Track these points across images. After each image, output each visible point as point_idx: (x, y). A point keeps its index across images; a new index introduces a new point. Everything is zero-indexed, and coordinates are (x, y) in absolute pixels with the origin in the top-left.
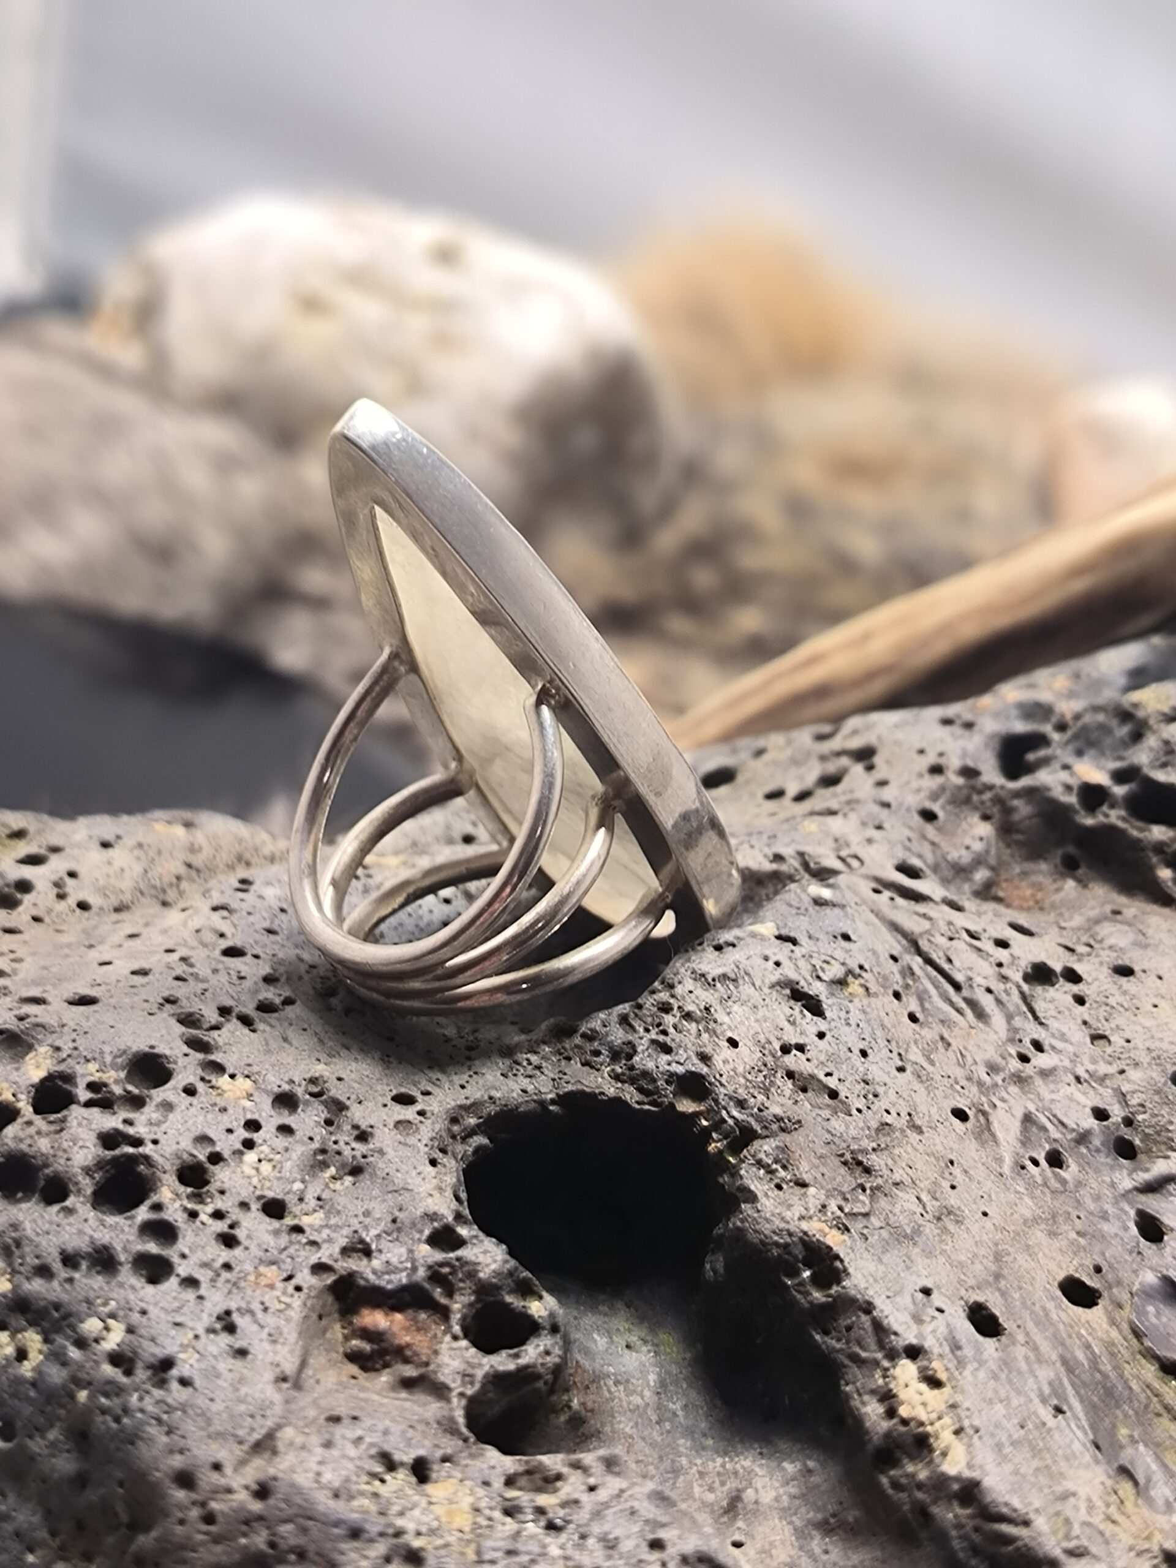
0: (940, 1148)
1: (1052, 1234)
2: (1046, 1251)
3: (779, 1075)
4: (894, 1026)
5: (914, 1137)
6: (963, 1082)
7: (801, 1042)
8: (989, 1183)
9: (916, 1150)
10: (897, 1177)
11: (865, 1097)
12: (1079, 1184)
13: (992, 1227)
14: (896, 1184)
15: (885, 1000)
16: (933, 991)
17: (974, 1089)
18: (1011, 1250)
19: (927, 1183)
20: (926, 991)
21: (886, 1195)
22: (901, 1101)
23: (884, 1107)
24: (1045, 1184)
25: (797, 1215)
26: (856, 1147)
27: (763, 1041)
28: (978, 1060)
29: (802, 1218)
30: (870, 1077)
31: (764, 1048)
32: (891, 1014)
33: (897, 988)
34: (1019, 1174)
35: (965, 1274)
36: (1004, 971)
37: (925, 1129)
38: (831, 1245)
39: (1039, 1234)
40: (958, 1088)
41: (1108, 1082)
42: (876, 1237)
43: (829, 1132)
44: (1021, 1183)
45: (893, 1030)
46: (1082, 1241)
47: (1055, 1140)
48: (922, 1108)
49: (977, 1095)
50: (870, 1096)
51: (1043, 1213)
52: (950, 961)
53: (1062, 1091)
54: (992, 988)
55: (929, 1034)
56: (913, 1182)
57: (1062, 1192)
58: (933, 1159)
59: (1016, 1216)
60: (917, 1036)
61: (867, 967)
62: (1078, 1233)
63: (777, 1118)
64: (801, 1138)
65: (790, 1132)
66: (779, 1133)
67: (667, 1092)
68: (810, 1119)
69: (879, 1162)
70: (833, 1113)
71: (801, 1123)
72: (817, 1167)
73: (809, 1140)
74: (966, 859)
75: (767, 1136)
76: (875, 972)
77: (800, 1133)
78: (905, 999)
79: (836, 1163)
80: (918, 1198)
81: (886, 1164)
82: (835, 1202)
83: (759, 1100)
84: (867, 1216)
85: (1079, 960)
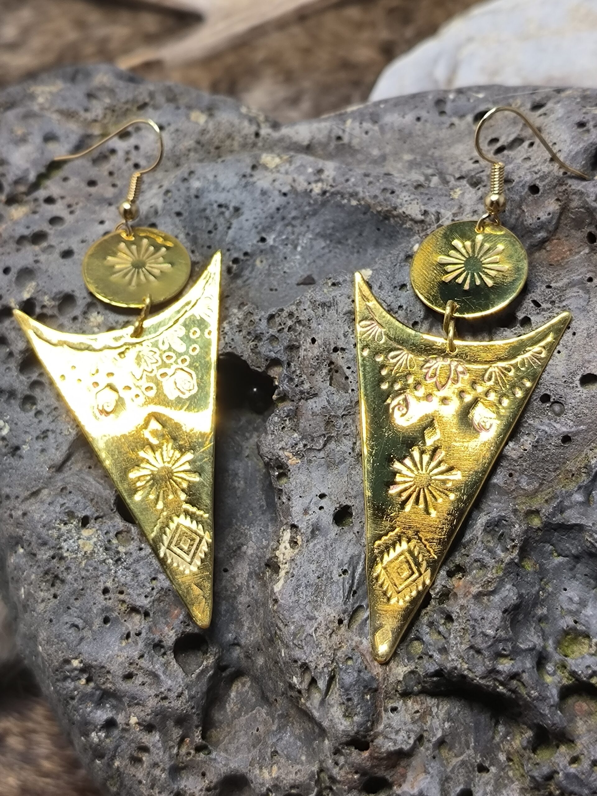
3: (325, 363)
7: (346, 346)
10: (348, 431)
14: (345, 435)
21: (336, 441)
25: (280, 446)
26: (333, 414)
27: (328, 343)
29: (283, 449)
31: (326, 347)
33: (417, 320)
35: (352, 489)
38: (289, 465)
42: (317, 463)
43: (328, 401)
61: (404, 307)
63: (302, 392)
64: (311, 403)
65: (307, 399)
66: (300, 400)
67: (264, 364)
68: (324, 392)
69: (341, 422)
70: (338, 390)
71: (315, 395)
72: (309, 420)
73: (314, 406)
74: (535, 225)
75: (293, 401)
76: (409, 310)
77: (312, 400)
78: (419, 326)
79: (320, 419)
80: (355, 443)
81: (346, 424)
82: (304, 442)
83: (302, 378)
84: (319, 450)
85: (538, 313)
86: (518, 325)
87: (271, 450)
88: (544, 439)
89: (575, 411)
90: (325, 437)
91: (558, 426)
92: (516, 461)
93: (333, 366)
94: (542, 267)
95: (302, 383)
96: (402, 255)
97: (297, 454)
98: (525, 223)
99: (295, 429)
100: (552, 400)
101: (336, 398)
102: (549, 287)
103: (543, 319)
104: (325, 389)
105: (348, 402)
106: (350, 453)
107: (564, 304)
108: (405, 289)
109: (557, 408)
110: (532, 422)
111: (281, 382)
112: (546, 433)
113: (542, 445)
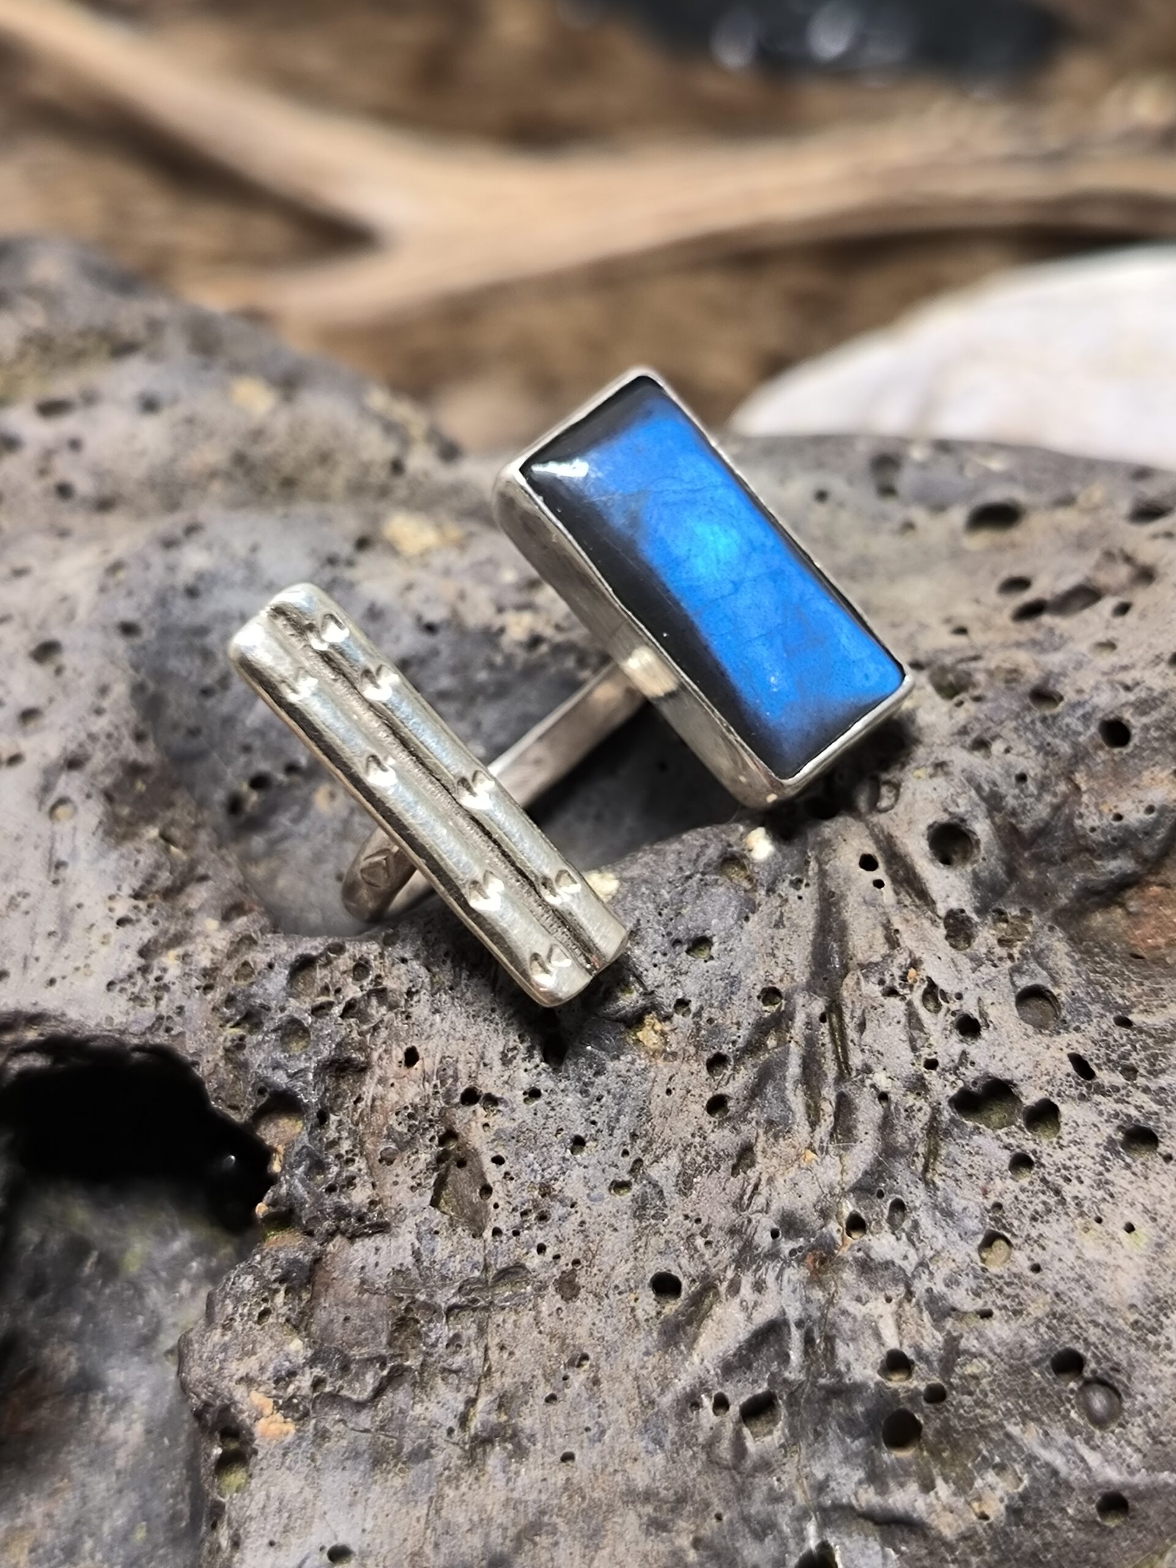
0: (582, 1332)
1: (657, 1526)
2: (621, 1548)
3: (432, 1133)
4: (664, 1116)
5: (551, 1301)
6: (715, 1235)
7: (498, 1095)
8: (622, 1411)
9: (537, 1322)
10: (458, 1361)
11: (524, 1214)
12: (765, 1466)
13: (560, 1483)
14: (447, 1371)
15: (685, 1068)
16: (794, 1069)
17: (726, 1254)
18: (562, 1527)
19: (508, 1381)
20: (783, 1064)
21: (414, 1385)
22: (578, 1241)
23: (539, 1241)
24: (710, 1445)
25: (242, 1373)
26: (422, 1297)
27: (450, 1072)
28: (774, 1207)
29: (248, 1381)
30: (557, 1186)
31: (443, 1083)
32: (677, 1093)
33: (726, 1049)
34: (681, 1415)
35: (437, 1545)
36: (931, 1077)
37: (583, 1293)
38: (257, 1435)
39: (632, 1517)
40: (700, 1242)
41: (949, 1324)
42: (344, 1443)
43: (417, 1255)
44: (672, 1430)
45: (657, 1121)
46: (692, 1556)
47: (785, 1381)
48: (605, 1261)
49: (726, 1262)
50: (533, 1217)
51: (666, 1489)
52: (862, 1027)
53: (869, 1305)
54: (892, 1096)
55: (723, 1139)
56: (488, 1373)
57: (727, 1468)
58: (556, 1344)
59: (619, 1477)
60: (697, 1139)
61: (694, 1007)
62: (697, 1543)
63: (341, 1213)
64: (362, 1251)
65: (352, 1238)
66: (331, 1235)
67: (250, 1105)
68: (411, 1222)
69: (442, 1331)
70: (452, 1225)
71: (382, 1228)
72: (347, 1305)
73: (372, 1259)
74: (1104, 832)
75: (310, 1234)
76: (705, 1016)
77: (370, 1243)
78: (728, 1072)
79: (383, 1307)
80: (471, 1402)
81: (457, 1336)
82: (318, 1371)
83: (353, 1168)
84: (360, 1406)
85: (1082, 1097)
86: (1020, 1121)
87: (213, 1378)
88: (1045, 1493)
89: (1153, 1423)
90: (383, 1365)
91: (1093, 1459)
92: (950, 1547)
93: (452, 1146)
94: (1111, 958)
95: (350, 1182)
96: (713, 852)
97: (287, 1407)
98: (1078, 822)
99: (299, 1324)
100: (1087, 1373)
101: (442, 1247)
102: (1124, 1022)
103: (1095, 1118)
104: (414, 1213)
105: (475, 1266)
106: (450, 1431)
107: (1163, 1081)
108: (705, 954)
109: (1099, 1401)
110: (1014, 1430)
111: (289, 1167)
112: (1055, 1473)
113: (1038, 1512)
